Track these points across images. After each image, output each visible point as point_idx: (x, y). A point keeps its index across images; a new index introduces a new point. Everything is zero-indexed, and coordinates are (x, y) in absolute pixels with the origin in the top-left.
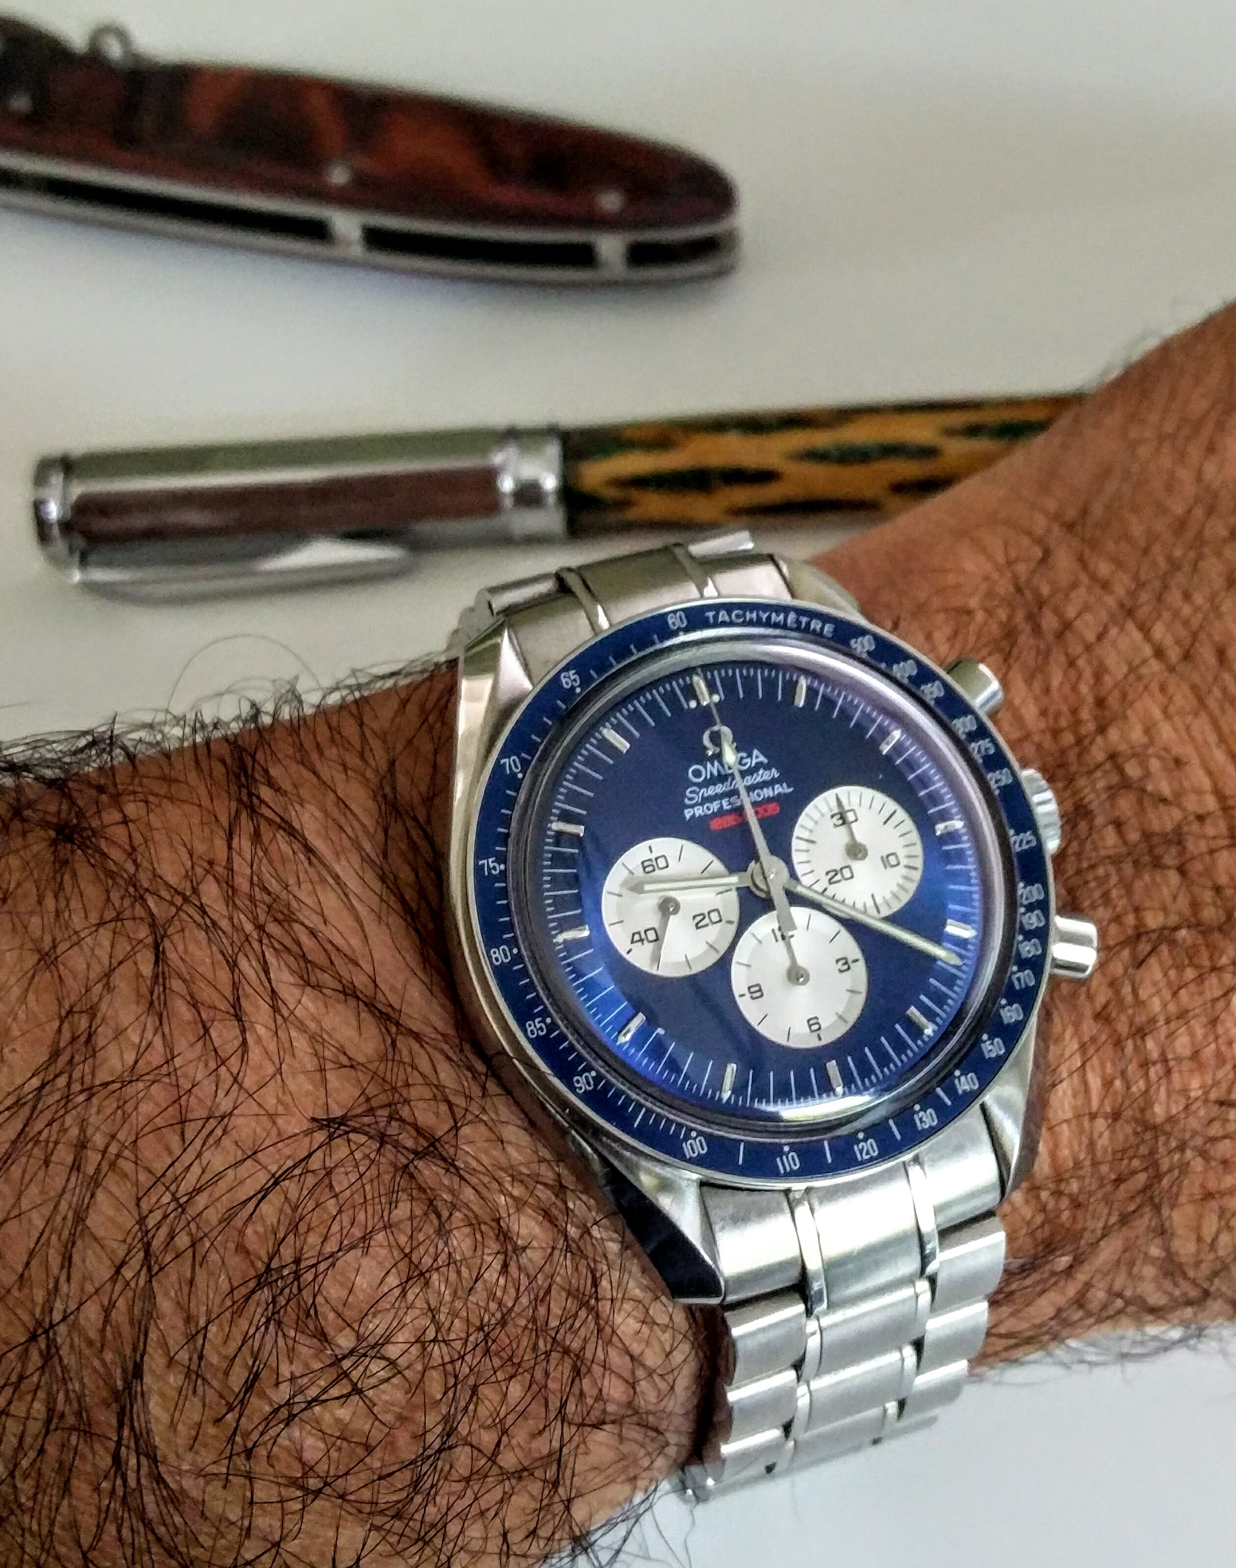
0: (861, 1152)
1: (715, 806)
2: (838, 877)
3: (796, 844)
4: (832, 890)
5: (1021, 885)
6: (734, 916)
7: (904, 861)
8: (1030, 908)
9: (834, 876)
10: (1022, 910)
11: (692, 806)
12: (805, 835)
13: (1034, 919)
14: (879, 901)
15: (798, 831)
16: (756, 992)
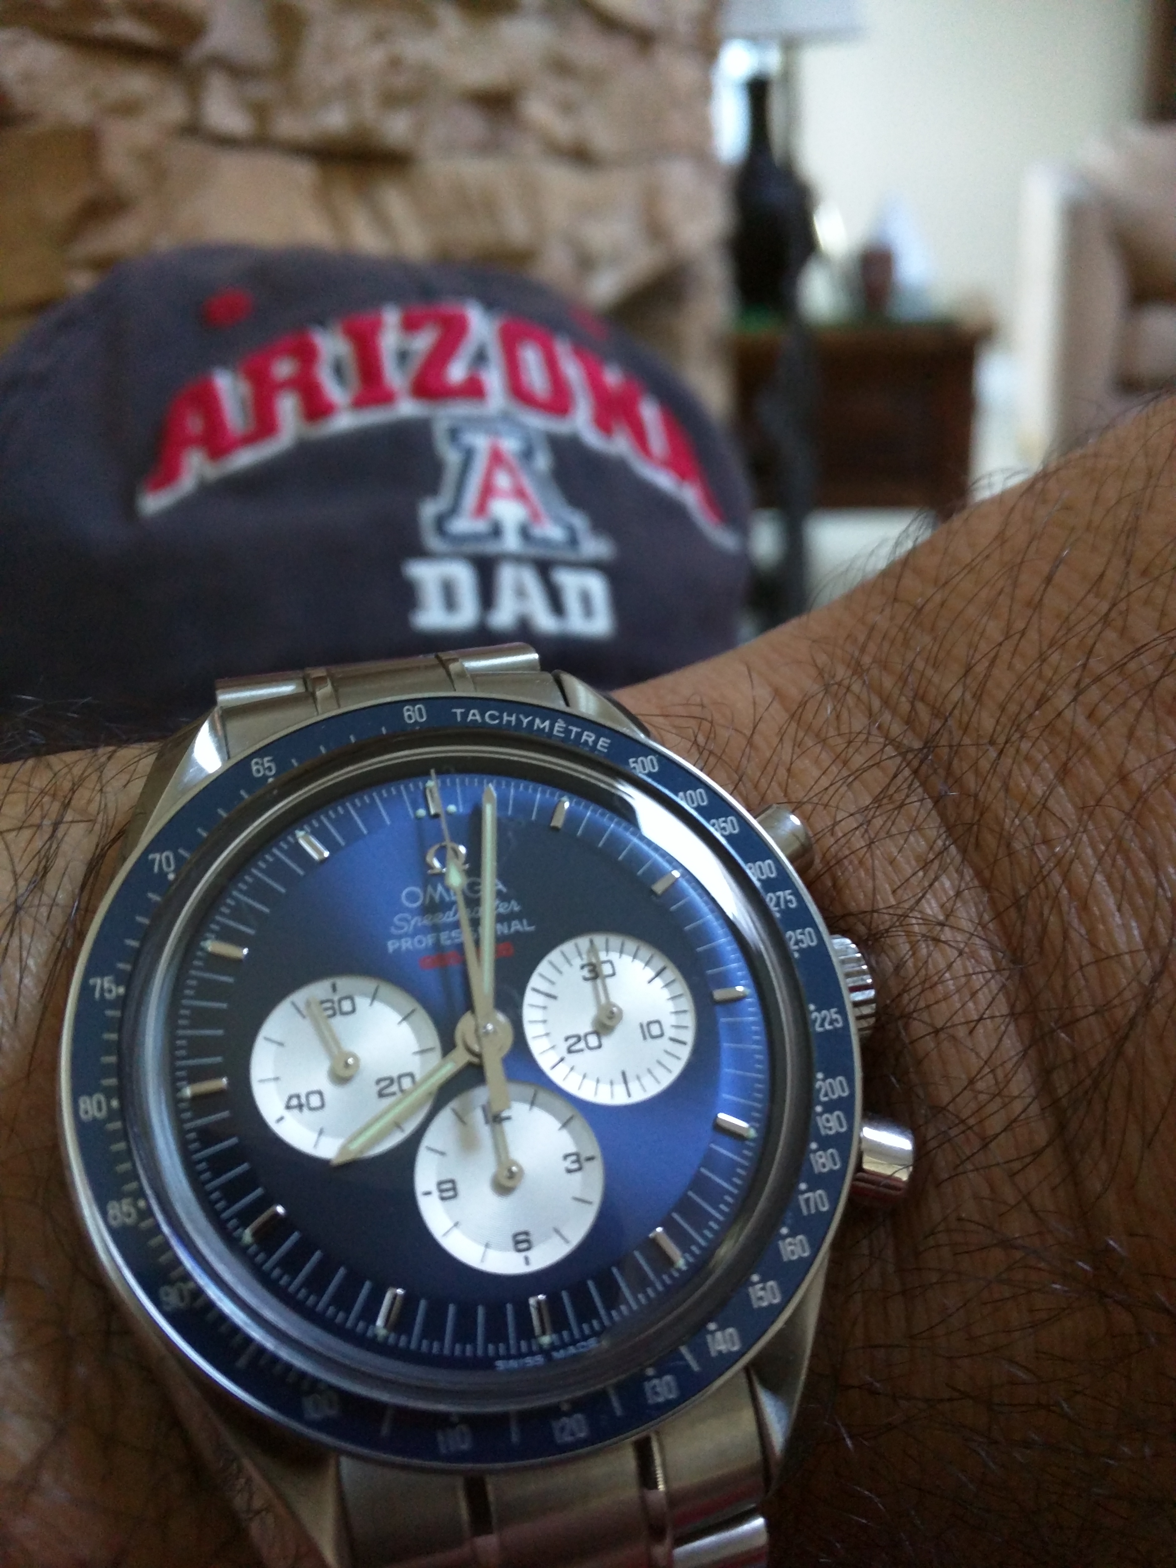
0: (562, 1430)
1: (430, 940)
2: (582, 1045)
3: (530, 997)
4: (570, 1061)
5: (820, 1076)
7: (670, 1032)
8: (830, 1107)
9: (576, 1043)
10: (819, 1109)
11: (399, 937)
12: (544, 986)
13: (833, 1123)
14: (632, 1082)
15: (535, 981)
16: (449, 1190)
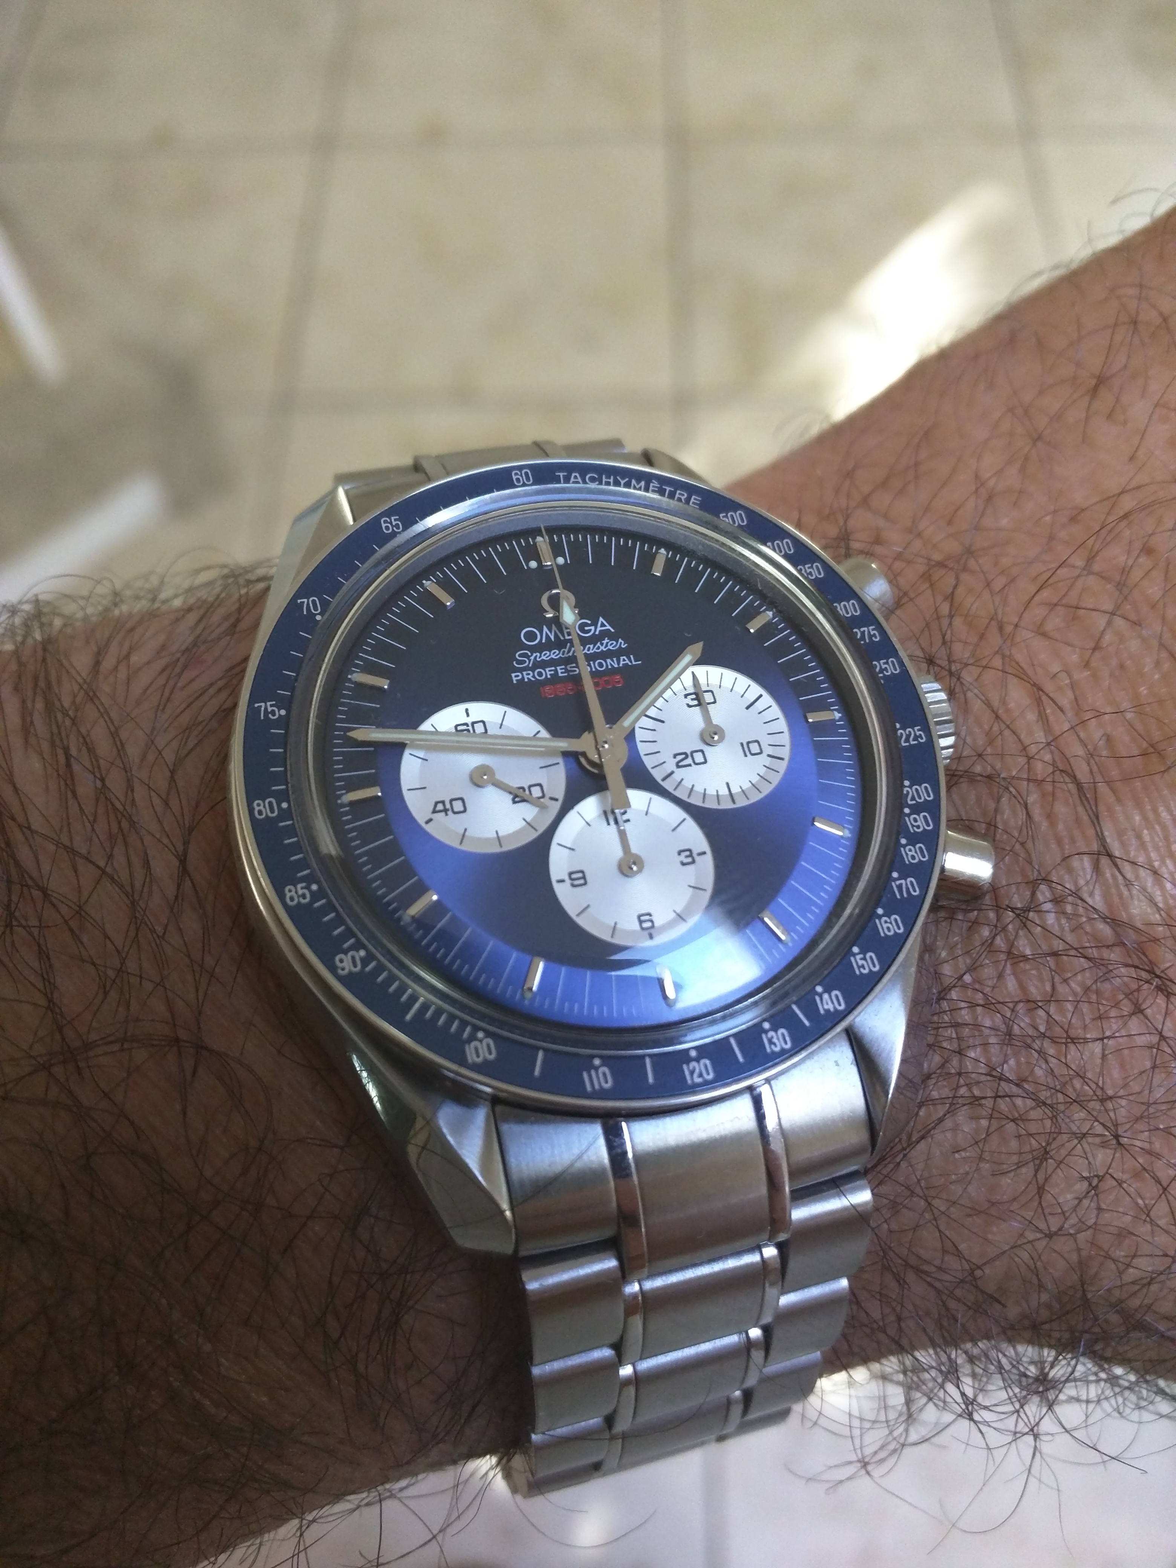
0: (692, 1073)
1: (548, 672)
2: (689, 761)
3: (640, 721)
4: (679, 774)
5: (907, 783)
6: (560, 794)
7: (769, 750)
8: (916, 809)
9: (684, 759)
10: (907, 811)
11: (521, 670)
12: (653, 712)
13: (921, 822)
14: (735, 790)
16: (578, 878)
